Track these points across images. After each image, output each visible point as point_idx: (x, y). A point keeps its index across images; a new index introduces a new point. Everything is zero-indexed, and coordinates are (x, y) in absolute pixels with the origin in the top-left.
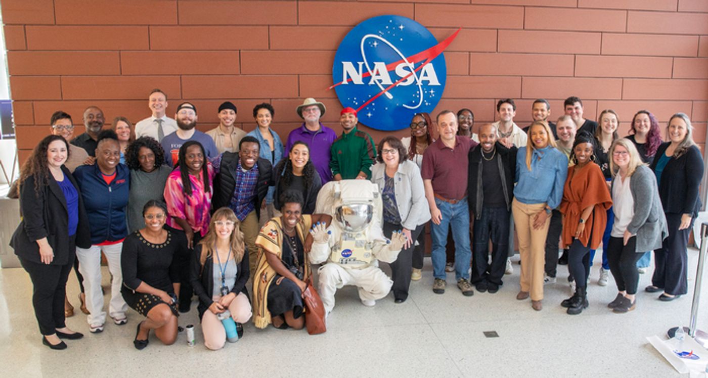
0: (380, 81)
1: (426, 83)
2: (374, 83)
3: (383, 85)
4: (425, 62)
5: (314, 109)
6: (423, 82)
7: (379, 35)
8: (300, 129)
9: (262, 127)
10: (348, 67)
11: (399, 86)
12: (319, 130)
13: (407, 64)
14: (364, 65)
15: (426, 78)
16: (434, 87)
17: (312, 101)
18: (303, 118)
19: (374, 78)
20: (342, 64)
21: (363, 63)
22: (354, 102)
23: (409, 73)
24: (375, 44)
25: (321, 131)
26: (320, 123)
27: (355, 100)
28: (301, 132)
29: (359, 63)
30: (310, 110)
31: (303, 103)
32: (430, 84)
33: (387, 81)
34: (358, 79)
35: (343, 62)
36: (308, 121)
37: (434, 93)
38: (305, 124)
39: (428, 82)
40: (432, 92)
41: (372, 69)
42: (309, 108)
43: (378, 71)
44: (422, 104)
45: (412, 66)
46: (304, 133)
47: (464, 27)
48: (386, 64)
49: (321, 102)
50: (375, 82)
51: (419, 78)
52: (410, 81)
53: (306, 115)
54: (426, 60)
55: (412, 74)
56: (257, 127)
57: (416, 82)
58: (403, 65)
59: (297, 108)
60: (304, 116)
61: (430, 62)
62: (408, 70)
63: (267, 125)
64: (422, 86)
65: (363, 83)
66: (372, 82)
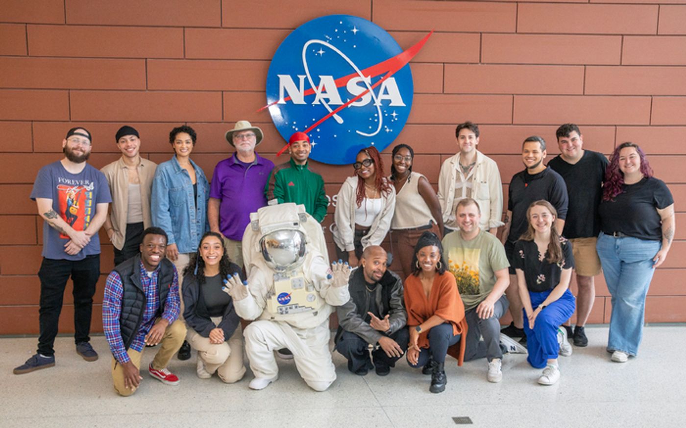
0: (327, 100)
1: (386, 103)
2: (319, 103)
3: (330, 106)
4: (385, 75)
5: (248, 135)
6: (383, 101)
7: (326, 41)
8: (230, 160)
9: (181, 156)
10: (286, 81)
11: (352, 106)
12: (253, 162)
13: (362, 78)
14: (306, 80)
15: (386, 97)
16: (397, 108)
17: (245, 124)
18: (234, 146)
19: (319, 96)
20: (279, 78)
21: (305, 76)
22: (294, 127)
23: (364, 90)
24: (321, 52)
25: (256, 163)
26: (255, 152)
27: (294, 125)
28: (231, 164)
29: (299, 76)
30: (243, 136)
31: (233, 128)
32: (391, 105)
33: (336, 100)
34: (298, 98)
35: (279, 76)
36: (239, 151)
37: (396, 116)
38: (236, 153)
39: (390, 101)
40: (394, 114)
41: (317, 85)
42: (243, 133)
43: (324, 88)
44: (381, 129)
45: (368, 80)
46: (235, 164)
47: (437, 30)
48: (334, 79)
49: (257, 126)
50: (320, 101)
51: (377, 98)
52: (366, 100)
53: (237, 142)
54: (387, 73)
55: (368, 91)
56: (174, 157)
57: (374, 102)
58: (357, 79)
59: (226, 134)
60: (235, 144)
61: (392, 76)
62: (364, 87)
63: (186, 153)
64: (380, 107)
65: (305, 103)
66: (316, 102)
